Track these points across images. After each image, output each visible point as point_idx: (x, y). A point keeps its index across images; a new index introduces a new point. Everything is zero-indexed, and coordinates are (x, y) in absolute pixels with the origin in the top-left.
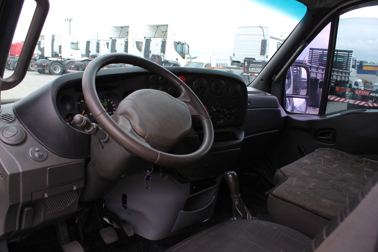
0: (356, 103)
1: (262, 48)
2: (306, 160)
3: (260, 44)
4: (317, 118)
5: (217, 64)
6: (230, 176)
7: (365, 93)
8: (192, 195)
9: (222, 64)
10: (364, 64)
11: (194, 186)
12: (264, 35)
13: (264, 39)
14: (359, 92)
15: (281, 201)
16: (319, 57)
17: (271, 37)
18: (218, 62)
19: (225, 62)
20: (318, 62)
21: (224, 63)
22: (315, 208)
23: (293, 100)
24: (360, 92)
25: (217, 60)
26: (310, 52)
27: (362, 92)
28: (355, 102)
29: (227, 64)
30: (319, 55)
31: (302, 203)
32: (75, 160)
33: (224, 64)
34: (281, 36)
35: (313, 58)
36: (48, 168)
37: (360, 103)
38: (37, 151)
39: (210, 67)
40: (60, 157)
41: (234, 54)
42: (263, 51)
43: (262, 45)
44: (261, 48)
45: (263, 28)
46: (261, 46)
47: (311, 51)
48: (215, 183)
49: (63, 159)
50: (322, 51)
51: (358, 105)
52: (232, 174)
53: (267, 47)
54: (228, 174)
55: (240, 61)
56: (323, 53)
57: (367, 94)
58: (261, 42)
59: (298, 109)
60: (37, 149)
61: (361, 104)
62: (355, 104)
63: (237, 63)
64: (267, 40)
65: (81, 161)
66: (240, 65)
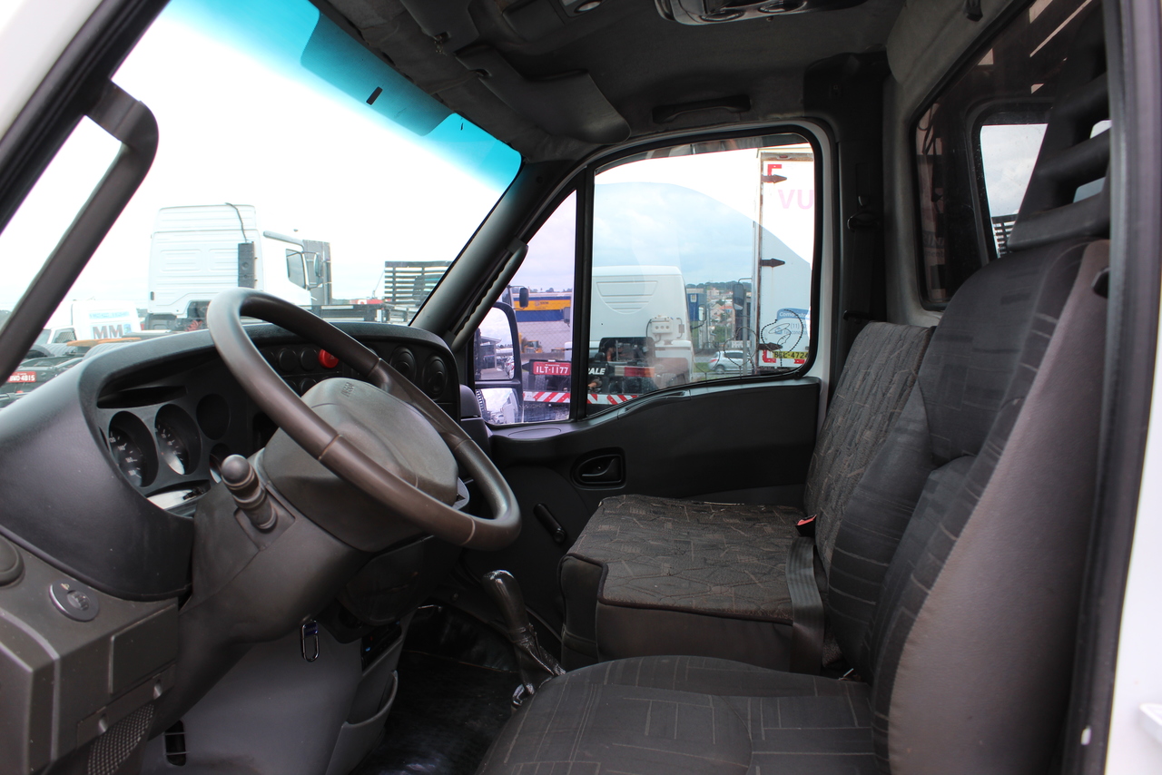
0: (542, 399)
1: (243, 268)
2: (604, 526)
3: (234, 257)
4: (568, 429)
5: (95, 329)
6: (500, 581)
7: (560, 370)
8: (365, 674)
9: (111, 327)
10: (531, 295)
11: (367, 648)
12: (243, 230)
13: (244, 242)
14: (543, 369)
15: (635, 610)
16: (413, 285)
17: (266, 236)
18: (100, 324)
19: (123, 321)
20: (412, 300)
21: (119, 323)
22: (710, 605)
23: (482, 395)
24: (546, 368)
25: (94, 315)
26: (386, 272)
27: (550, 367)
28: (538, 396)
29: (129, 328)
30: (413, 280)
31: (682, 603)
32: (160, 603)
33: (119, 326)
34: (296, 231)
35: (398, 290)
36: (113, 638)
37: (552, 396)
38: (70, 592)
39: (74, 341)
40: (126, 601)
41: (152, 294)
42: (245, 276)
43: (239, 258)
44: (240, 269)
45: (239, 208)
46: (237, 264)
47: (391, 269)
48: (399, 633)
49: (133, 604)
50: (420, 269)
51: (546, 403)
52: (502, 576)
53: (257, 264)
54: (492, 578)
55: (174, 313)
56: (423, 272)
57: (564, 370)
58: (237, 251)
59: (497, 418)
60: (66, 587)
61: (555, 400)
62: (539, 400)
63: (165, 322)
64: (255, 243)
65: (171, 606)
66: (177, 324)
